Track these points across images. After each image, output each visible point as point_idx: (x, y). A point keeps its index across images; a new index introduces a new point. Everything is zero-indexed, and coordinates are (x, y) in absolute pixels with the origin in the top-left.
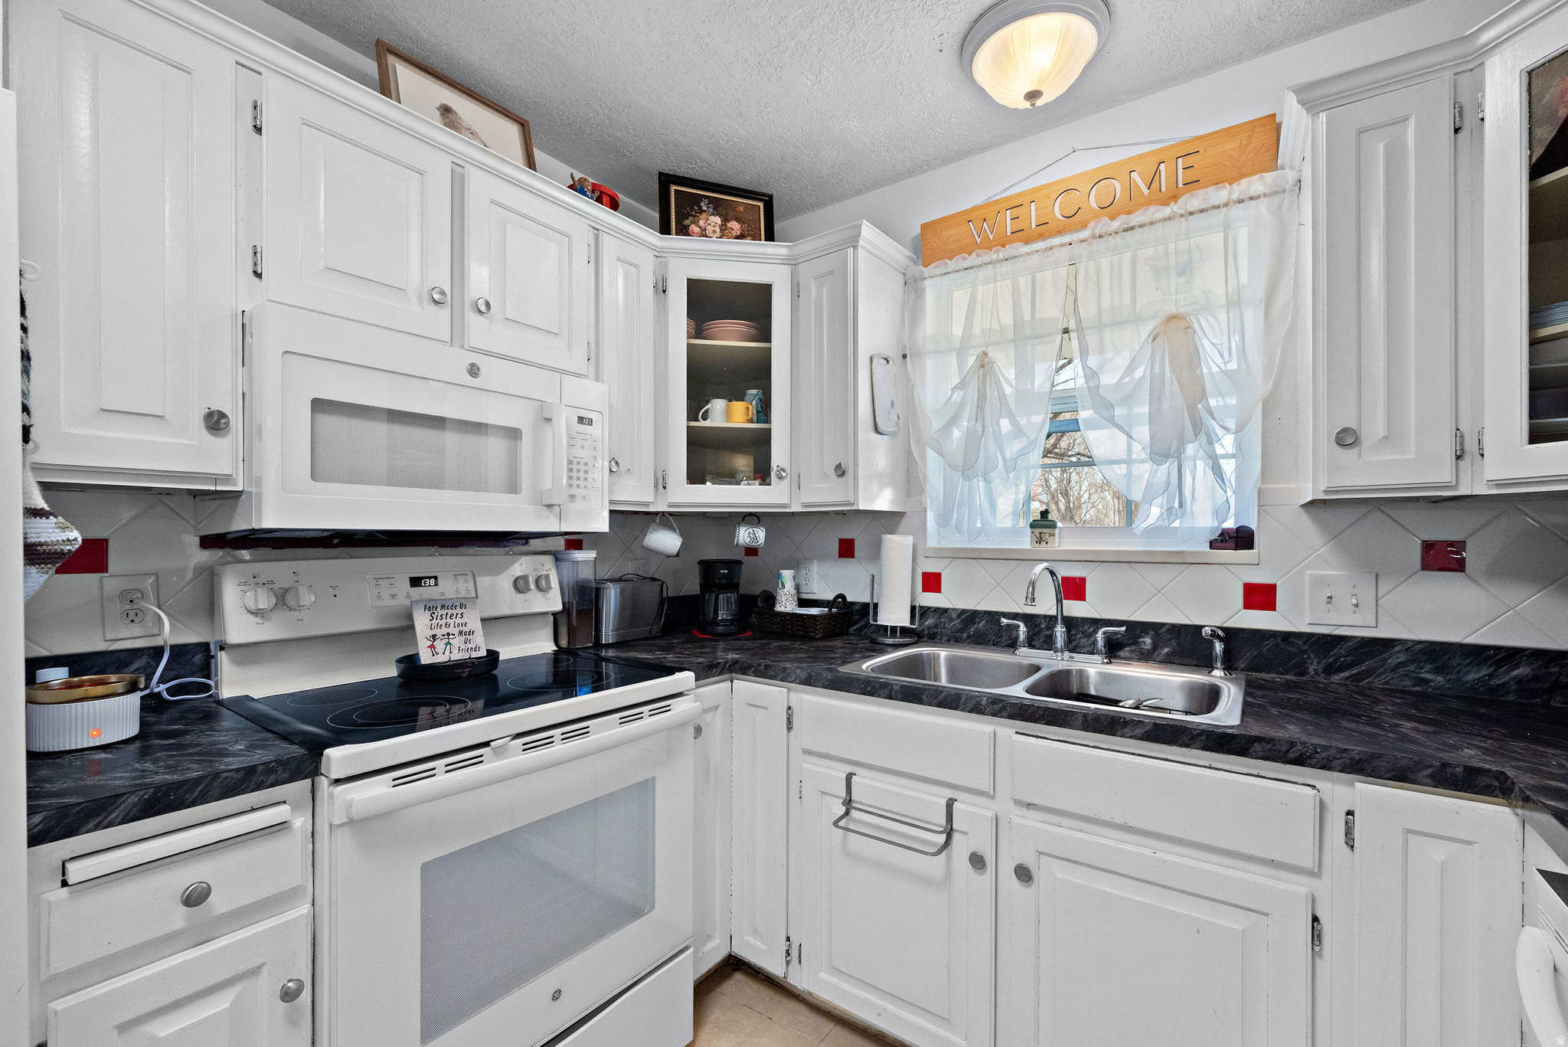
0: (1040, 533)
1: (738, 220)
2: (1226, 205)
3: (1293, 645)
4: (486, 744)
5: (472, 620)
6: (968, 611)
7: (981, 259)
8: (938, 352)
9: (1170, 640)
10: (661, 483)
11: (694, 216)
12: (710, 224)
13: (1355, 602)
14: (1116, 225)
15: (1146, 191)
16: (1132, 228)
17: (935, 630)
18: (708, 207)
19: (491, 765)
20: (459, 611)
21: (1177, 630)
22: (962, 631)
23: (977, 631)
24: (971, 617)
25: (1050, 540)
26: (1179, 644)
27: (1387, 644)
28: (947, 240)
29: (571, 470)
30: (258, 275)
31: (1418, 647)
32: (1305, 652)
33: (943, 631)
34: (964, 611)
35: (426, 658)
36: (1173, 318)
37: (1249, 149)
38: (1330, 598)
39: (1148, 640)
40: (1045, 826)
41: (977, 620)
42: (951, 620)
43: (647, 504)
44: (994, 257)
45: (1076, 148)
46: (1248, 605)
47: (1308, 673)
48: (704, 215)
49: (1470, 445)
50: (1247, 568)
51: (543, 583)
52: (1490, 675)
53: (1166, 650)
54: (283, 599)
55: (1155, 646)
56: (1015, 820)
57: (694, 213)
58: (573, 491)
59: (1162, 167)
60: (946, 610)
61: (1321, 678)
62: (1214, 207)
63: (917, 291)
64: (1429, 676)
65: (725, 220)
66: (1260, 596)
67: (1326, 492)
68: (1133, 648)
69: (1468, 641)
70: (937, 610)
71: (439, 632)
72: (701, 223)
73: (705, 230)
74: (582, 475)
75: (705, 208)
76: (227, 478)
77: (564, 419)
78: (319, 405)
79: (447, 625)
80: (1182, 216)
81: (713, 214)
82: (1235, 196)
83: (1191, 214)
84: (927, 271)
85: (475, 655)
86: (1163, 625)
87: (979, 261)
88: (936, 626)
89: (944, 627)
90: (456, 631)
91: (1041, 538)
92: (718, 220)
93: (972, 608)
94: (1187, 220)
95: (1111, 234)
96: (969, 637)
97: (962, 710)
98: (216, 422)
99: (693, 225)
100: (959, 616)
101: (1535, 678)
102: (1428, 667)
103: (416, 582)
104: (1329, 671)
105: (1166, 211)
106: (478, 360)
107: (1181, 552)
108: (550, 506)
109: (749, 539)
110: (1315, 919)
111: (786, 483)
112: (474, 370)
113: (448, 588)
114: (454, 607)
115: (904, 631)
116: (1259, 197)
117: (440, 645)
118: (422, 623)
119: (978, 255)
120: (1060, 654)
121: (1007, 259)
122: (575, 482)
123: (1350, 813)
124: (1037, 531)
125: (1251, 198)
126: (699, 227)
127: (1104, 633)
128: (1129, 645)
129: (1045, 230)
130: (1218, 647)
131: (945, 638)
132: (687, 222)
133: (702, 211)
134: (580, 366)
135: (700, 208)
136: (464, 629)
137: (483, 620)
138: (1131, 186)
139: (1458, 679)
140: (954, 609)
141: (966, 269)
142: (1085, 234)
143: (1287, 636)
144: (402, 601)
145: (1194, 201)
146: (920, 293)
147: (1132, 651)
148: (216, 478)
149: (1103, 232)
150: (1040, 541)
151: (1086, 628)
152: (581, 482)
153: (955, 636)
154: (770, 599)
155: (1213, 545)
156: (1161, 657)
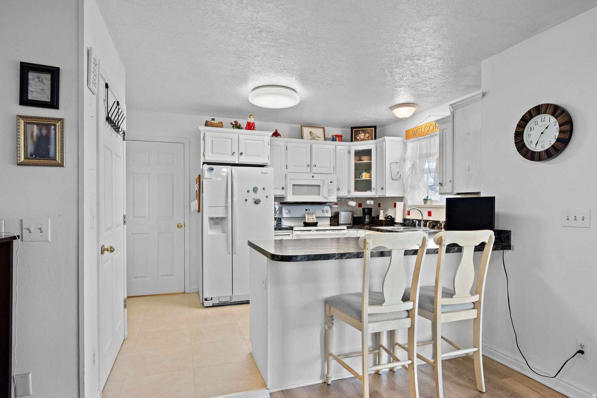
0: (425, 202)
1: (368, 133)
4: (311, 230)
5: (314, 216)
7: (414, 139)
10: (349, 192)
12: (362, 136)
14: (433, 134)
16: (436, 135)
19: (311, 232)
20: (312, 215)
22: (412, 224)
25: (427, 203)
29: (329, 191)
30: (287, 169)
35: (307, 221)
43: (347, 196)
44: (417, 139)
45: (430, 115)
48: (360, 134)
51: (327, 211)
54: (289, 212)
57: (358, 134)
58: (330, 195)
60: (410, 219)
63: (406, 145)
65: (365, 134)
70: (408, 219)
71: (309, 218)
72: (360, 136)
74: (331, 192)
75: (360, 132)
76: (284, 195)
77: (327, 182)
78: (293, 185)
79: (310, 217)
84: (406, 141)
85: (314, 222)
88: (408, 223)
89: (410, 223)
90: (311, 218)
92: (363, 134)
98: (283, 188)
100: (412, 220)
103: (306, 210)
106: (314, 175)
108: (325, 197)
109: (370, 203)
111: (374, 191)
112: (313, 177)
113: (311, 211)
114: (311, 214)
117: (309, 220)
118: (307, 216)
121: (419, 140)
122: (330, 193)
127: (428, 223)
132: (357, 136)
133: (360, 133)
134: (332, 171)
136: (313, 218)
137: (316, 217)
141: (413, 141)
142: (429, 135)
144: (304, 213)
148: (283, 195)
151: (432, 223)
152: (331, 193)
154: (378, 217)
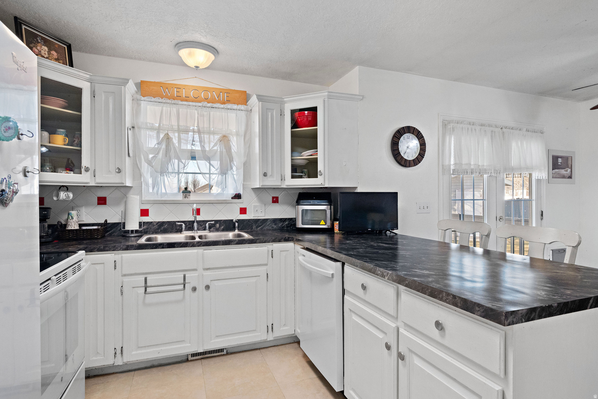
0: (186, 195)
1: (56, 51)
2: (236, 110)
3: (250, 222)
6: (160, 222)
7: (165, 101)
8: (147, 129)
9: (223, 224)
11: (35, 44)
12: (42, 50)
13: (261, 211)
14: (209, 105)
15: (217, 99)
16: (213, 108)
17: (147, 230)
18: (41, 41)
21: (225, 221)
22: (158, 229)
23: (164, 228)
24: (162, 224)
25: (189, 197)
26: (225, 225)
27: (267, 220)
28: (152, 90)
31: (272, 220)
32: (252, 224)
33: (150, 230)
34: (159, 222)
36: (224, 136)
37: (241, 98)
38: (257, 210)
39: (218, 225)
40: (213, 273)
41: (164, 225)
42: (154, 225)
44: (170, 102)
45: (196, 77)
46: (241, 213)
47: (253, 229)
48: (39, 45)
49: (283, 178)
50: (240, 204)
52: (282, 224)
53: (223, 227)
55: (220, 226)
56: (204, 274)
57: (34, 42)
59: (221, 93)
60: (152, 222)
61: (256, 229)
62: (233, 109)
63: (137, 104)
64: (274, 226)
65: (50, 50)
66: (243, 211)
67: (261, 186)
68: (214, 228)
69: (279, 218)
70: (147, 223)
72: (38, 48)
73: (41, 52)
75: (39, 41)
80: (226, 109)
81: (44, 45)
82: (238, 108)
83: (228, 109)
84: (143, 98)
86: (222, 220)
87: (164, 101)
88: (147, 228)
89: (151, 228)
91: (186, 196)
92: (46, 48)
93: (161, 221)
94: (227, 110)
95: (208, 107)
96: (161, 231)
97: (189, 247)
99: (34, 48)
100: (157, 224)
101: (289, 224)
102: (273, 224)
104: (257, 227)
105: (222, 106)
107: (226, 200)
109: (65, 197)
110: (267, 274)
111: (89, 173)
115: (137, 231)
116: (243, 111)
119: (164, 99)
120: (196, 231)
121: (174, 104)
123: (272, 251)
124: (185, 194)
125: (242, 110)
126: (37, 49)
127: (208, 224)
128: (213, 227)
129: (187, 99)
130: (237, 224)
131: (151, 232)
132: (31, 45)
135: (37, 40)
138: (212, 96)
139: (278, 226)
140: (155, 222)
141: (159, 102)
142: (200, 104)
143: (249, 220)
145: (229, 106)
146: (139, 105)
147: (214, 229)
149: (205, 106)
150: (185, 197)
151: (201, 223)
153: (155, 231)
155: (232, 198)
156: (222, 229)
